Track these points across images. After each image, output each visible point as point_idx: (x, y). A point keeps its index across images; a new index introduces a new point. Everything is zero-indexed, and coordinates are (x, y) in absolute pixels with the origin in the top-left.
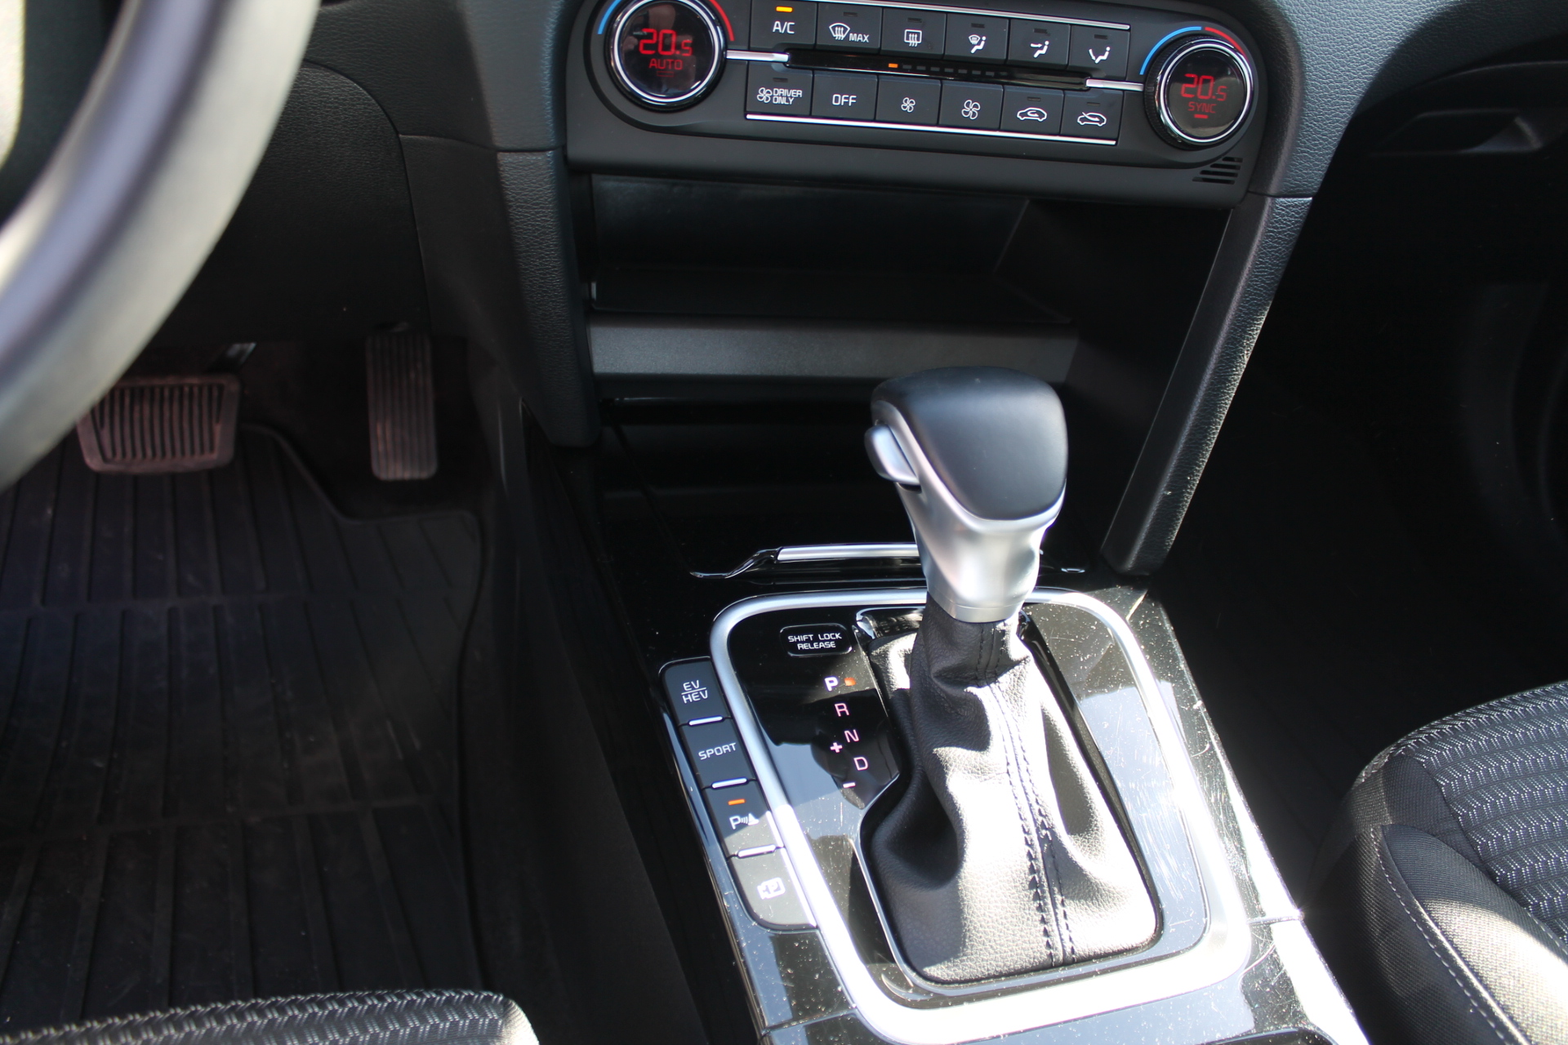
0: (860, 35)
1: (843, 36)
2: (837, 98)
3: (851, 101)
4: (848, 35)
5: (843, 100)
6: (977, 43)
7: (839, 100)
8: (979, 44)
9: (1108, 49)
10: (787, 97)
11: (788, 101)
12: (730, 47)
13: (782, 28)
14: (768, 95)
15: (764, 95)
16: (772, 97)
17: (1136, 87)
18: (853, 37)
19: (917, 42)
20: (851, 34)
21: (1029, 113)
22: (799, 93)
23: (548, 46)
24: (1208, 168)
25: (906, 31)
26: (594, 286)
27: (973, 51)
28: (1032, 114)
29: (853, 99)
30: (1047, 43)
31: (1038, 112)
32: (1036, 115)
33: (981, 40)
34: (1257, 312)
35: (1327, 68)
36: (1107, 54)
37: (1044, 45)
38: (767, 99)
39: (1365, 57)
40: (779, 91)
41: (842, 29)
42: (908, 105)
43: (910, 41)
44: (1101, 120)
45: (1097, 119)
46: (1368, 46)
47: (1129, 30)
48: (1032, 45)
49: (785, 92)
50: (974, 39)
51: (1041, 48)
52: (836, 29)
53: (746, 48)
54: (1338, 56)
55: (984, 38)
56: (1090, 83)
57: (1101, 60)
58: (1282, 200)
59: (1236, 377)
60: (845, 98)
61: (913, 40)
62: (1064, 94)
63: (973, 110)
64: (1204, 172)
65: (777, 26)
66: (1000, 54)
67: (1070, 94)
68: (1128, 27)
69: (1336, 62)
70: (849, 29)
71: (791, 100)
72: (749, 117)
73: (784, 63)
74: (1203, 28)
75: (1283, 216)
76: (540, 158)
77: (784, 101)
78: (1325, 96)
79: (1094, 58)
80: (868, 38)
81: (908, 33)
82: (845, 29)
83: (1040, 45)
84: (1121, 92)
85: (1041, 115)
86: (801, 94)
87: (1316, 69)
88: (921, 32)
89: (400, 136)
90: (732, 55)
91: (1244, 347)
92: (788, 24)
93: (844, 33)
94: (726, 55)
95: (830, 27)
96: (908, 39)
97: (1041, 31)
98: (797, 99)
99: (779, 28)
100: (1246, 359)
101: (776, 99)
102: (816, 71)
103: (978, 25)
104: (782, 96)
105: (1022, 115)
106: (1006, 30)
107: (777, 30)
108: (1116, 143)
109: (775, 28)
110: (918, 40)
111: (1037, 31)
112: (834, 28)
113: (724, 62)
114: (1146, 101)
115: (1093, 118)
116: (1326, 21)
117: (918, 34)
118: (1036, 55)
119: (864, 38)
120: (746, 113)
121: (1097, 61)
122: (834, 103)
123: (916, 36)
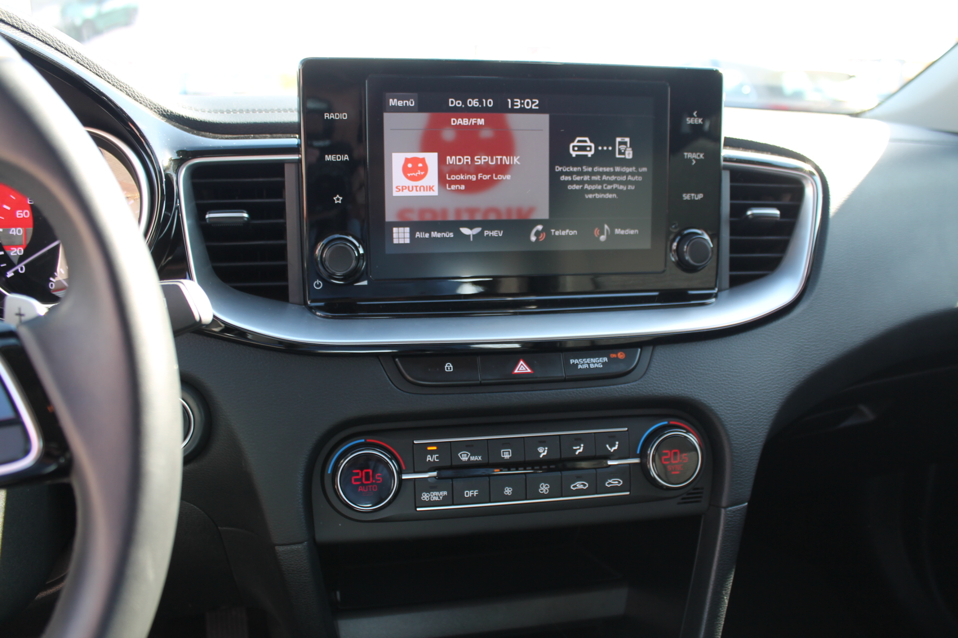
0: (476, 457)
1: (467, 459)
2: (467, 493)
3: (475, 493)
4: (469, 458)
5: (471, 494)
6: (543, 452)
7: (469, 494)
8: (544, 452)
9: (617, 443)
10: (438, 496)
11: (439, 498)
12: (403, 472)
13: (432, 458)
14: (427, 496)
15: (425, 497)
16: (430, 497)
17: (637, 461)
18: (472, 458)
19: (509, 456)
20: (471, 457)
21: (577, 486)
22: (445, 493)
23: (300, 486)
24: (685, 496)
25: (502, 451)
26: (338, 593)
27: (541, 456)
28: (579, 485)
29: (476, 492)
30: (582, 445)
31: (583, 484)
32: (582, 486)
33: (545, 450)
34: (728, 573)
35: (741, 433)
36: (617, 446)
37: (580, 446)
38: (427, 498)
39: (762, 422)
40: (434, 493)
41: (466, 455)
42: (508, 491)
43: (505, 456)
44: (619, 482)
45: (617, 482)
46: (762, 415)
47: (627, 431)
48: (574, 448)
49: (437, 493)
50: (540, 450)
51: (579, 449)
52: (462, 455)
53: (412, 471)
54: (746, 425)
55: (546, 448)
56: (610, 463)
57: (615, 450)
58: (730, 508)
59: (722, 613)
60: (472, 492)
61: (506, 455)
62: (596, 471)
63: (544, 490)
64: (683, 499)
65: (429, 458)
66: (557, 456)
67: (599, 471)
68: (626, 429)
69: (745, 428)
70: (469, 454)
71: (441, 498)
72: (418, 509)
73: (435, 477)
74: (669, 422)
75: (732, 517)
76: (300, 547)
77: (437, 499)
78: (743, 448)
79: (610, 449)
80: (481, 458)
81: (503, 452)
82: (468, 455)
83: (578, 447)
84: (628, 465)
85: (585, 485)
86: (446, 494)
87: (735, 435)
88: (510, 450)
89: (219, 528)
90: (404, 477)
91: (724, 595)
92: (435, 456)
93: (467, 456)
94: (401, 477)
95: (459, 455)
96: (503, 455)
97: (578, 440)
98: (444, 497)
99: (430, 459)
100: (727, 601)
101: (432, 498)
102: (454, 480)
103: (542, 442)
104: (435, 496)
105: (574, 487)
106: (558, 442)
107: (429, 460)
108: (630, 493)
109: (428, 459)
110: (509, 454)
111: (576, 439)
112: (461, 455)
113: (401, 481)
114: (643, 467)
115: (615, 482)
116: (736, 407)
117: (509, 451)
118: (577, 453)
119: (478, 458)
120: (416, 507)
121: (612, 451)
122: (466, 496)
123: (508, 453)
